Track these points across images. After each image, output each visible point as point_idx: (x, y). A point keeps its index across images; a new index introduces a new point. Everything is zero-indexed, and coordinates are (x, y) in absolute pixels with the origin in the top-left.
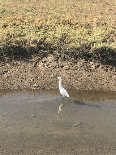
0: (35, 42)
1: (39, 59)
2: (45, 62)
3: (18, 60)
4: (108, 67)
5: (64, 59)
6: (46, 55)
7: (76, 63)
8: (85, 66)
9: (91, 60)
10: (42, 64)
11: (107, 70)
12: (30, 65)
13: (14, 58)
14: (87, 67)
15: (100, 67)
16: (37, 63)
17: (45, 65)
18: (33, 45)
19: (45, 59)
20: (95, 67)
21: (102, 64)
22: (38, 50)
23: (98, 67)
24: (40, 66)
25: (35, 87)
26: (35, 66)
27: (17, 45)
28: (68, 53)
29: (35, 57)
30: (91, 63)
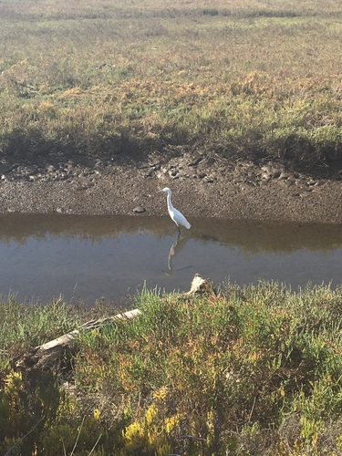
0: (157, 128)
1: (161, 163)
2: (172, 167)
3: (120, 164)
4: (297, 177)
5: (211, 162)
6: (178, 154)
7: (232, 169)
8: (249, 175)
9: (265, 163)
10: (165, 170)
11: (293, 183)
12: (141, 174)
13: (113, 161)
14: (254, 176)
15: (281, 176)
16: (155, 170)
17: (170, 173)
18: (152, 135)
19: (173, 162)
20: (271, 176)
21: (286, 169)
22: (164, 145)
23: (277, 175)
24: (159, 176)
25: (136, 212)
26: (150, 175)
27: (120, 135)
28: (219, 150)
29: (154, 159)
30: (264, 168)
